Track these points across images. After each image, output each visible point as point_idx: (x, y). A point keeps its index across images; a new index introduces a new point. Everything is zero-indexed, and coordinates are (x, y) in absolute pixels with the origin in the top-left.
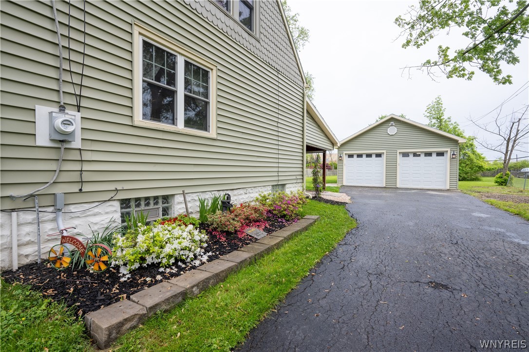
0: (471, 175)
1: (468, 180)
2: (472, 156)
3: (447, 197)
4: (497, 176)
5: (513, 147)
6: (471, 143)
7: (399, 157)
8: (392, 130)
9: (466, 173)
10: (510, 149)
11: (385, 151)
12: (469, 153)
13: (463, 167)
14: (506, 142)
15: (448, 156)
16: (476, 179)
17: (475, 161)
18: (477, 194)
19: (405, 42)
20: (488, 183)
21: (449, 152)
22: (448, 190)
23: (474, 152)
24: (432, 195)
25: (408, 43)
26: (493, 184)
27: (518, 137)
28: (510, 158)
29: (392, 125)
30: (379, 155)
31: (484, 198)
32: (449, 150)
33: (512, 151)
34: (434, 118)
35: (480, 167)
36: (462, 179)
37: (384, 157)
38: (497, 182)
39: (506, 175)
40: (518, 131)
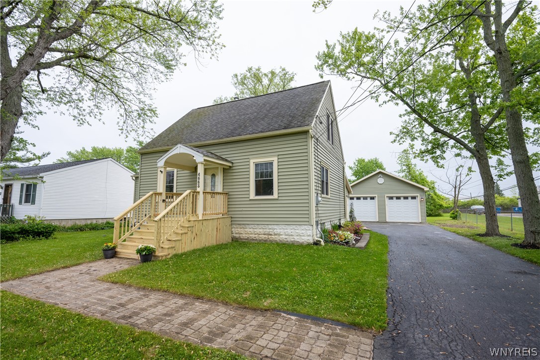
0: (435, 212)
1: (433, 216)
2: (435, 197)
3: (421, 226)
4: (451, 212)
5: (459, 192)
6: (432, 186)
7: (387, 200)
8: (381, 180)
9: (432, 210)
10: (457, 193)
11: (376, 195)
12: (432, 194)
13: (428, 205)
14: (454, 189)
15: (419, 199)
16: (439, 215)
17: (437, 200)
18: (437, 225)
19: (393, 140)
20: (446, 218)
21: (419, 197)
22: (420, 223)
23: (435, 194)
24: (412, 226)
25: (395, 141)
26: (449, 218)
27: (461, 184)
28: (457, 200)
29: (380, 177)
30: (372, 198)
31: (442, 227)
32: (419, 195)
33: (458, 195)
34: (404, 165)
35: (441, 206)
36: (429, 215)
37: (376, 199)
38: (451, 217)
39: (457, 212)
40: (461, 181)
